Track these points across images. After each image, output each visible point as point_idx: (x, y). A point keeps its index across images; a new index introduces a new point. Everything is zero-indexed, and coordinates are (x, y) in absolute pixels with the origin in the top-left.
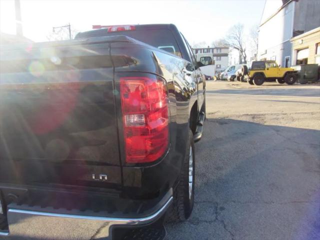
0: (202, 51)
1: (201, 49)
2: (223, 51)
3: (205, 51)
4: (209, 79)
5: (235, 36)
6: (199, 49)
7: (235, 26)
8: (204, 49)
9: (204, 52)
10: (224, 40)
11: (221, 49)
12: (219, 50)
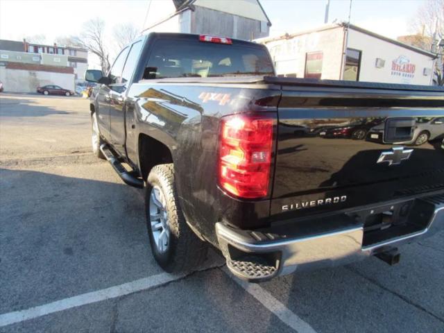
0: (46, 49)
1: (43, 47)
2: (80, 55)
3: (51, 50)
4: (68, 94)
5: (94, 35)
6: (39, 46)
7: (92, 21)
8: (48, 47)
9: (48, 52)
10: (77, 38)
11: (75, 50)
12: (73, 53)
